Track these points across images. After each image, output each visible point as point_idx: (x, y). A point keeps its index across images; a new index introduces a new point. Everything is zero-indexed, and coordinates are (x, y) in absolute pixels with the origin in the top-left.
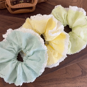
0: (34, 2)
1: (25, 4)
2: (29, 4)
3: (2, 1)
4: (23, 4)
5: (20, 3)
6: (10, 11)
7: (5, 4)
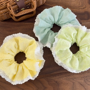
0: (33, 7)
1: (26, 10)
2: (29, 9)
3: (6, 12)
4: (25, 10)
5: (22, 10)
6: (14, 20)
7: (10, 14)
